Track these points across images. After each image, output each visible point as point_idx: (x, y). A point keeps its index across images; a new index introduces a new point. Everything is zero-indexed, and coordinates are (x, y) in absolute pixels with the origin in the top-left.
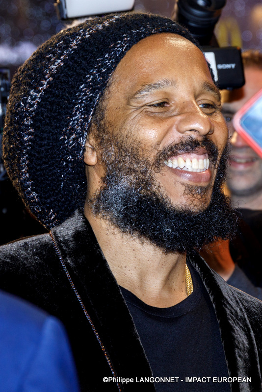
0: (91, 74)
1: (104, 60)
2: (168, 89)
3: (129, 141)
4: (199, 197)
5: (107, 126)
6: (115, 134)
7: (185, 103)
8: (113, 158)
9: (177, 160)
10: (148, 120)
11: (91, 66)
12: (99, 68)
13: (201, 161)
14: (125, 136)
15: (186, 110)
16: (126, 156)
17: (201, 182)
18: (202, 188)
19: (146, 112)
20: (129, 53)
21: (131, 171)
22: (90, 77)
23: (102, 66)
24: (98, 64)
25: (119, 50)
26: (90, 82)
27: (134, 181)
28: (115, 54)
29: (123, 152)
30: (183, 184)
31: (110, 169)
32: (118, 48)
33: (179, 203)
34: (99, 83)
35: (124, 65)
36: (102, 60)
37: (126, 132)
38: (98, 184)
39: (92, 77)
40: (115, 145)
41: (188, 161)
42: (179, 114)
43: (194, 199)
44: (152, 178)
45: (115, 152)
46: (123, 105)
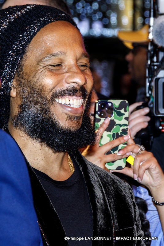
0: (16, 45)
1: (23, 36)
2: (61, 57)
3: (37, 85)
4: (76, 122)
5: (25, 75)
6: (29, 80)
7: (71, 66)
8: (27, 94)
9: (65, 99)
10: (50, 73)
11: (16, 40)
12: (20, 41)
13: (78, 100)
14: (35, 81)
15: (71, 70)
16: (34, 93)
17: (77, 114)
18: (77, 117)
19: (49, 69)
20: (38, 34)
21: (37, 103)
22: (15, 46)
23: (22, 40)
24: (20, 39)
25: (33, 32)
26: (15, 49)
27: (39, 109)
28: (30, 33)
29: (33, 91)
30: (66, 114)
31: (24, 101)
32: (32, 29)
33: (64, 125)
34: (20, 50)
35: (36, 40)
36: (22, 36)
37: (36, 80)
38: (17, 109)
39: (16, 46)
40: (29, 87)
41: (71, 100)
42: (67, 72)
43: (73, 123)
44: (49, 108)
45: (28, 91)
46: (34, 64)
